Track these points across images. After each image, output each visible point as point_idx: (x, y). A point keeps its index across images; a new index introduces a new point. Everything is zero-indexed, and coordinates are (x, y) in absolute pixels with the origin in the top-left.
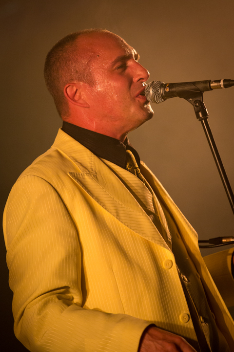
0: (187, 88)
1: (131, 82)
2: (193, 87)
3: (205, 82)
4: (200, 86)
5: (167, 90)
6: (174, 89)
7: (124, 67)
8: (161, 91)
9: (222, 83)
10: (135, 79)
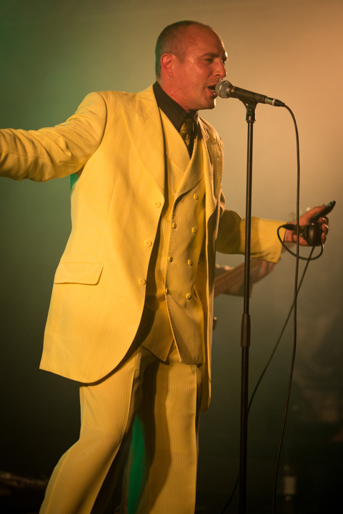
0: (247, 95)
1: (211, 73)
2: (252, 96)
3: (262, 96)
4: (257, 98)
5: (232, 91)
6: (238, 92)
7: (211, 61)
8: (228, 90)
9: (274, 101)
10: (215, 74)
